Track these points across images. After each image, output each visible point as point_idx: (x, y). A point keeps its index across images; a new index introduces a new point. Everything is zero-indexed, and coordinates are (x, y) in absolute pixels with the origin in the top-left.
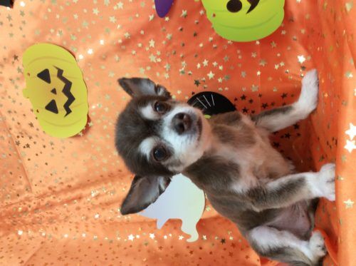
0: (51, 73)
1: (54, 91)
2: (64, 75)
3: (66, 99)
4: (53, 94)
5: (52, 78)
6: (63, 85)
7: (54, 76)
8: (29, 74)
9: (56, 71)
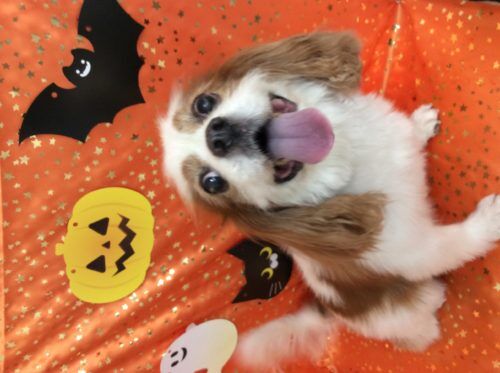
0: (110, 223)
1: (107, 245)
2: (129, 225)
3: (121, 253)
4: (105, 249)
5: (110, 229)
6: (122, 236)
7: (113, 226)
8: (75, 225)
9: (120, 220)
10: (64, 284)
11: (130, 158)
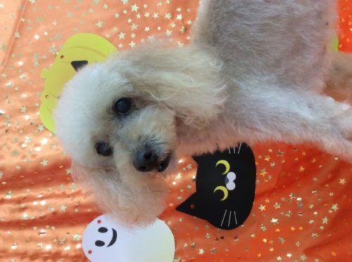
10: (37, 105)
11: (117, 16)
